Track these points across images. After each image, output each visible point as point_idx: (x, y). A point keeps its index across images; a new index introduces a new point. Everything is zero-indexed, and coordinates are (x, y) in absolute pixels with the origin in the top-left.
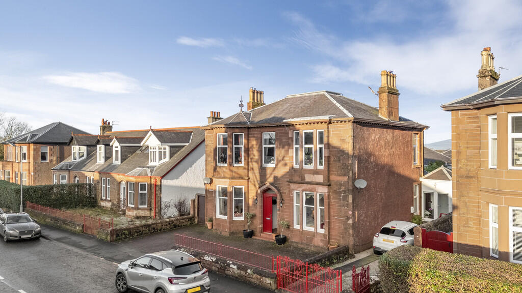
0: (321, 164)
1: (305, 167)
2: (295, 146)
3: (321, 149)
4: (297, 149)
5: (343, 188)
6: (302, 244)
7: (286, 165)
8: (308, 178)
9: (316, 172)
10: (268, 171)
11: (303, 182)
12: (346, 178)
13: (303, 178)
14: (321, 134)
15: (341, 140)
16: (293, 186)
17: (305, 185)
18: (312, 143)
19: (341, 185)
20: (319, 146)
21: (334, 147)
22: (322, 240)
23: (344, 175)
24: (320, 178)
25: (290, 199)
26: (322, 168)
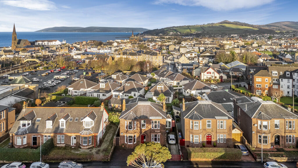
0: (159, 128)
1: (155, 129)
2: (152, 124)
3: (159, 125)
4: (152, 125)
5: (164, 133)
7: (148, 128)
8: (156, 131)
9: (158, 130)
10: (143, 130)
11: (154, 132)
12: (165, 131)
14: (159, 121)
16: (151, 133)
18: (156, 123)
24: (159, 131)
25: (151, 136)
26: (159, 129)
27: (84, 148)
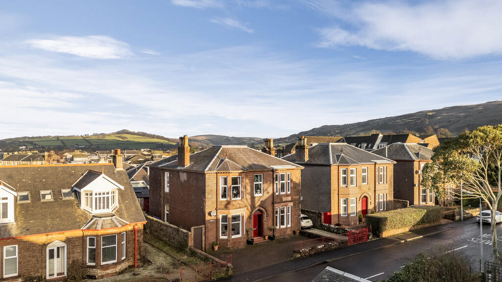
0: (289, 191)
1: (282, 193)
2: (276, 182)
3: (289, 183)
4: (277, 184)
5: (297, 201)
6: (281, 236)
7: (268, 193)
8: (284, 199)
9: (287, 195)
10: (257, 199)
12: (298, 197)
13: (282, 199)
14: (288, 175)
15: (296, 178)
16: (276, 205)
17: (281, 203)
18: (284, 180)
19: (296, 200)
20: (288, 181)
21: (294, 182)
22: (290, 230)
23: (298, 195)
24: (289, 199)
27: (104, 272)
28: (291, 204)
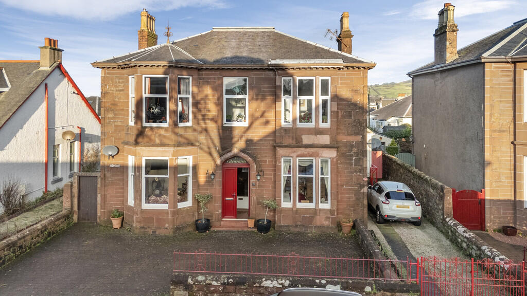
0: (325, 121)
1: (301, 125)
2: (284, 98)
3: (325, 102)
5: (355, 150)
6: (296, 226)
8: (306, 139)
9: (318, 132)
10: (236, 133)
11: (299, 144)
12: (359, 138)
13: (299, 140)
14: (325, 82)
15: (352, 90)
16: (280, 151)
17: (301, 149)
18: (311, 93)
19: (352, 146)
20: (322, 98)
21: (343, 100)
22: (327, 218)
23: (357, 134)
24: (326, 139)
25: (276, 169)
26: (327, 125)
28: (333, 154)
